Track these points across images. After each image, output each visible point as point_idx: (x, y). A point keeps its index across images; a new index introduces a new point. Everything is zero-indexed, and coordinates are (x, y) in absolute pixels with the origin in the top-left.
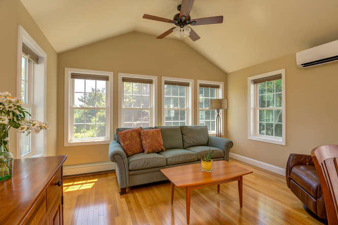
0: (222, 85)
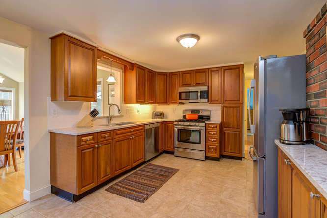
0: (12, 90)
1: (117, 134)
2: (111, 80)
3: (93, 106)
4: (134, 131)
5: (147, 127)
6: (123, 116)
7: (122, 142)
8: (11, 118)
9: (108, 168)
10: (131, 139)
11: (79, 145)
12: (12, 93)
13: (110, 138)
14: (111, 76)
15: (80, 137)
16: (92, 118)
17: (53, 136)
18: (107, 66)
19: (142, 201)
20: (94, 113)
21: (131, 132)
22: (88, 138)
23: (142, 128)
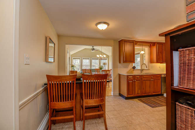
0: (107, 59)
1: (143, 77)
2: (142, 52)
3: (134, 65)
4: (153, 77)
5: (162, 76)
6: (149, 69)
7: (146, 81)
8: (107, 69)
9: (139, 91)
10: (151, 80)
11: (127, 79)
12: (107, 60)
13: (140, 78)
14: (142, 51)
15: (128, 76)
16: (133, 70)
17: (120, 75)
18: (140, 46)
19: (153, 107)
20: (134, 68)
21: (151, 77)
22: (131, 77)
23: (159, 76)
